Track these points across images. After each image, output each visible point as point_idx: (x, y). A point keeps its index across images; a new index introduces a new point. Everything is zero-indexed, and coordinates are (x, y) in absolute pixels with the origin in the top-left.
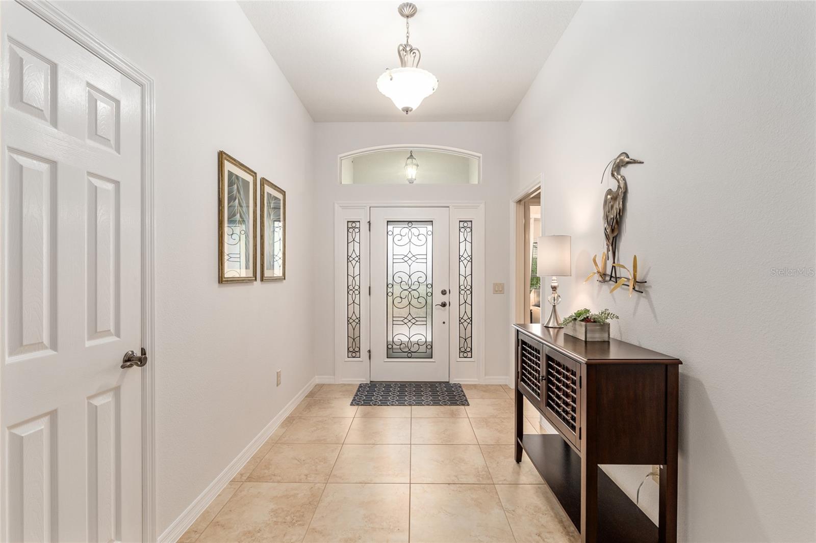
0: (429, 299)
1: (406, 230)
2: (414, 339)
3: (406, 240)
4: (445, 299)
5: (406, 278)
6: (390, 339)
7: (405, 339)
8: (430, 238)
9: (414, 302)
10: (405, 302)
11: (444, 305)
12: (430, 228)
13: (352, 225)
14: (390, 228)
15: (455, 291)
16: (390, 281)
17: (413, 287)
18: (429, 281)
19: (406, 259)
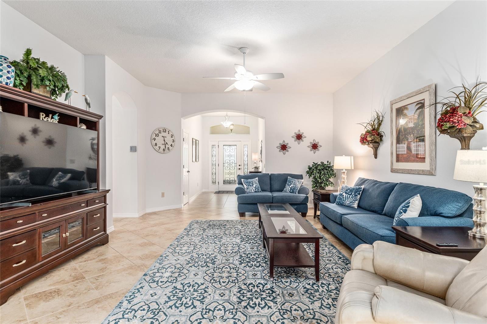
0: (235, 167)
1: (229, 148)
2: (231, 179)
3: (229, 150)
4: (240, 167)
5: (229, 161)
6: (224, 179)
7: (229, 179)
8: (235, 150)
9: (231, 168)
10: (229, 168)
11: (239, 169)
12: (235, 147)
13: (213, 146)
14: (224, 147)
15: (243, 165)
16: (224, 162)
17: (231, 164)
18: (235, 162)
19: (229, 156)
